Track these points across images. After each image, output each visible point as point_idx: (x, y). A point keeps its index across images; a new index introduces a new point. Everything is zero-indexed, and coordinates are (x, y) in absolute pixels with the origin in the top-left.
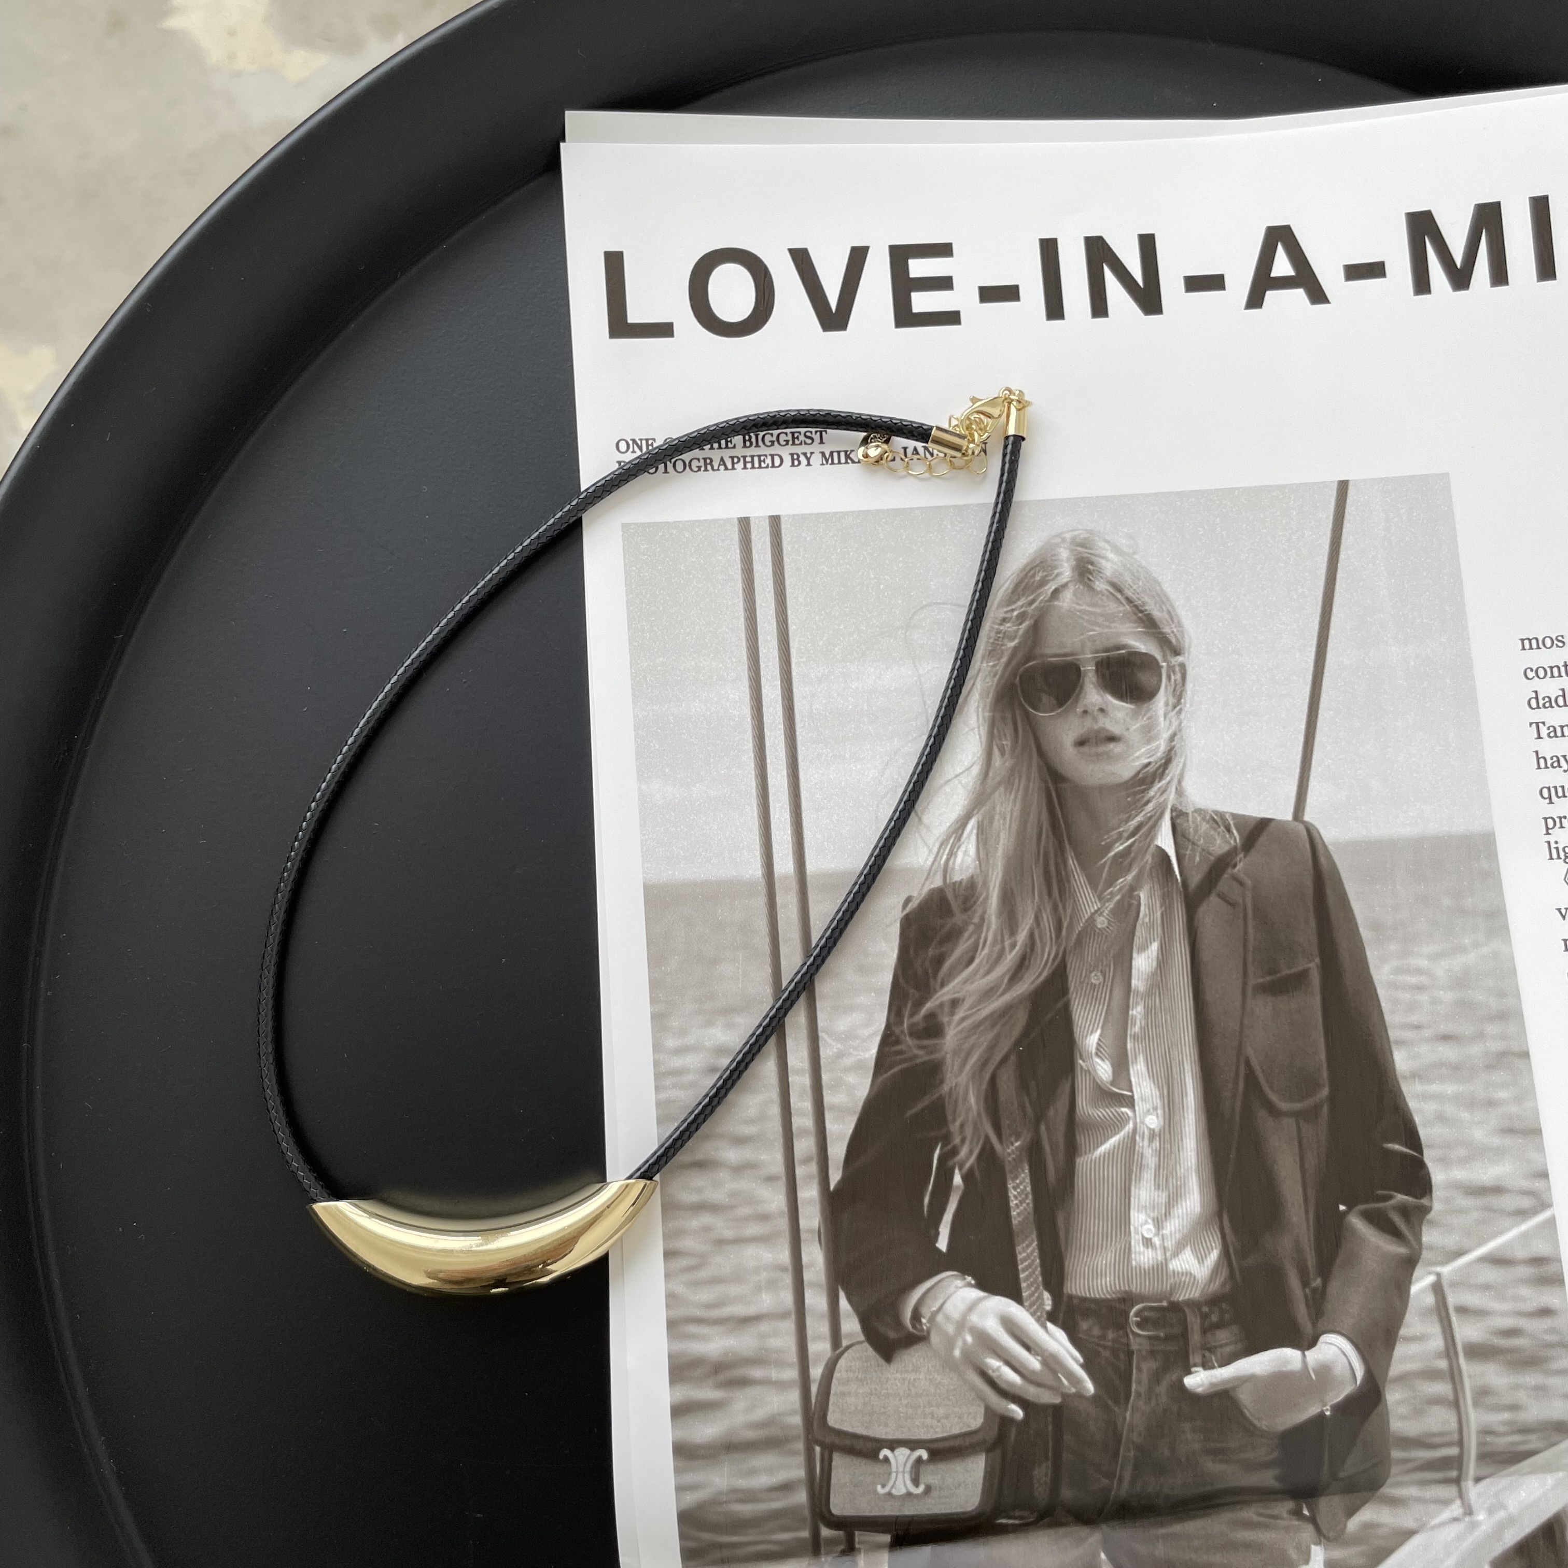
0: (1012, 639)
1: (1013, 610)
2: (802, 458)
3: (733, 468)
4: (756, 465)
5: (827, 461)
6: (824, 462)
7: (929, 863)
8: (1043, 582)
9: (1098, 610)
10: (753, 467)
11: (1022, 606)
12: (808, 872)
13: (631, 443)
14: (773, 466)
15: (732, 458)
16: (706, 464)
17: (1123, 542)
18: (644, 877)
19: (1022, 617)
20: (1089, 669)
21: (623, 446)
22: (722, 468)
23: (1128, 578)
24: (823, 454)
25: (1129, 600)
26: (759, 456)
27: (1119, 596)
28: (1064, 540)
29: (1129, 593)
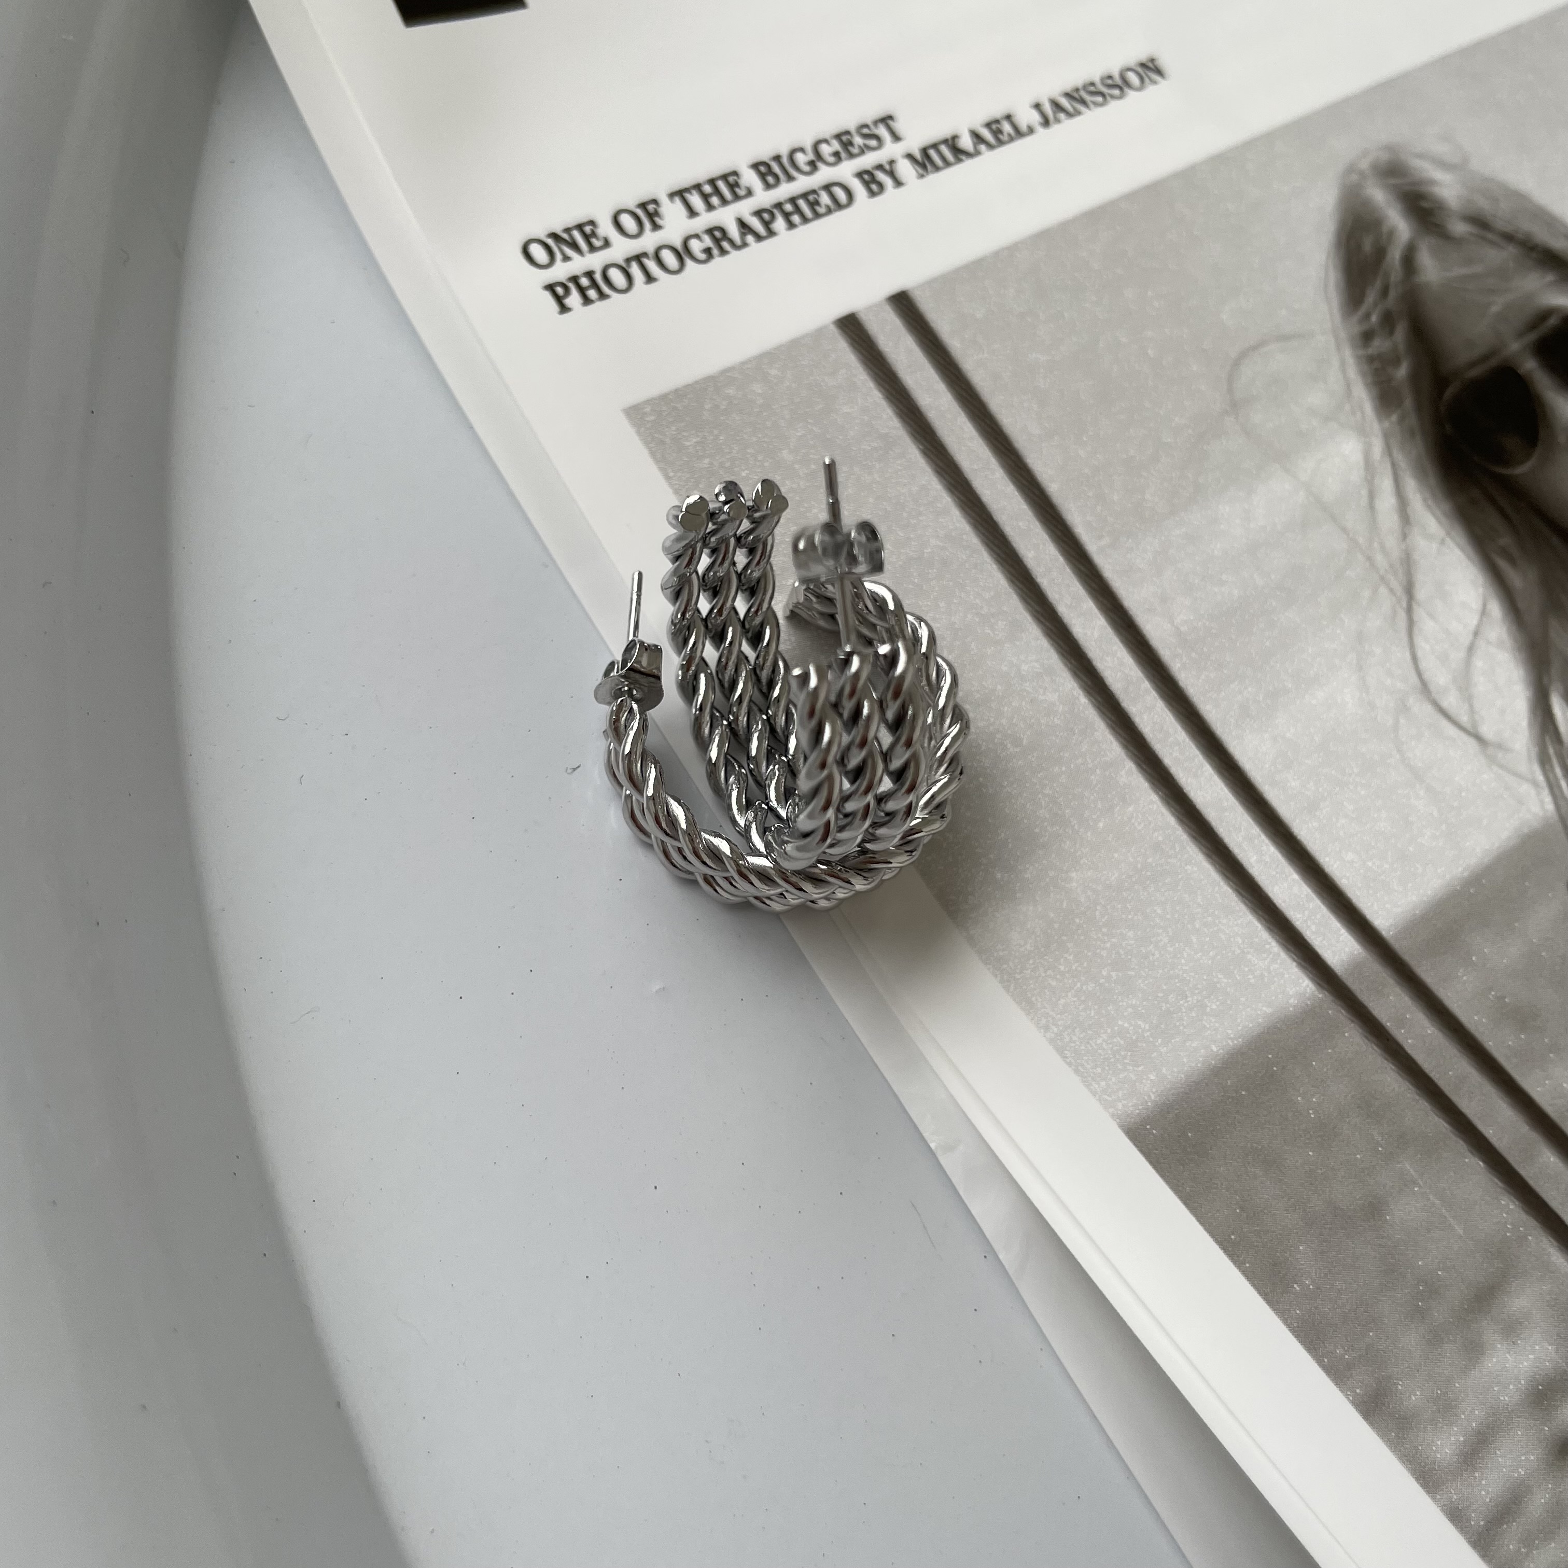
0: (1397, 362)
1: (1367, 316)
2: (881, 176)
3: (771, 233)
4: (808, 212)
5: (924, 167)
6: (921, 171)
7: (1550, 806)
8: (1380, 253)
9: (1477, 269)
10: (805, 220)
11: (1375, 304)
12: (1384, 933)
13: (550, 242)
14: (839, 206)
15: (758, 213)
16: (717, 241)
17: (1441, 149)
18: (1113, 1116)
19: (1388, 321)
20: (1530, 366)
21: (538, 252)
22: (750, 238)
23: (1484, 204)
24: (910, 157)
25: (1509, 237)
26: (805, 196)
27: (1490, 236)
28: (1362, 174)
29: (1500, 225)
